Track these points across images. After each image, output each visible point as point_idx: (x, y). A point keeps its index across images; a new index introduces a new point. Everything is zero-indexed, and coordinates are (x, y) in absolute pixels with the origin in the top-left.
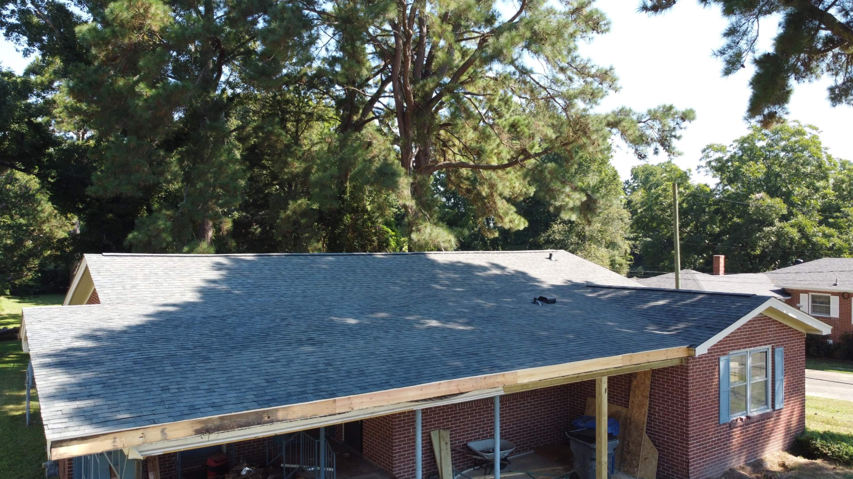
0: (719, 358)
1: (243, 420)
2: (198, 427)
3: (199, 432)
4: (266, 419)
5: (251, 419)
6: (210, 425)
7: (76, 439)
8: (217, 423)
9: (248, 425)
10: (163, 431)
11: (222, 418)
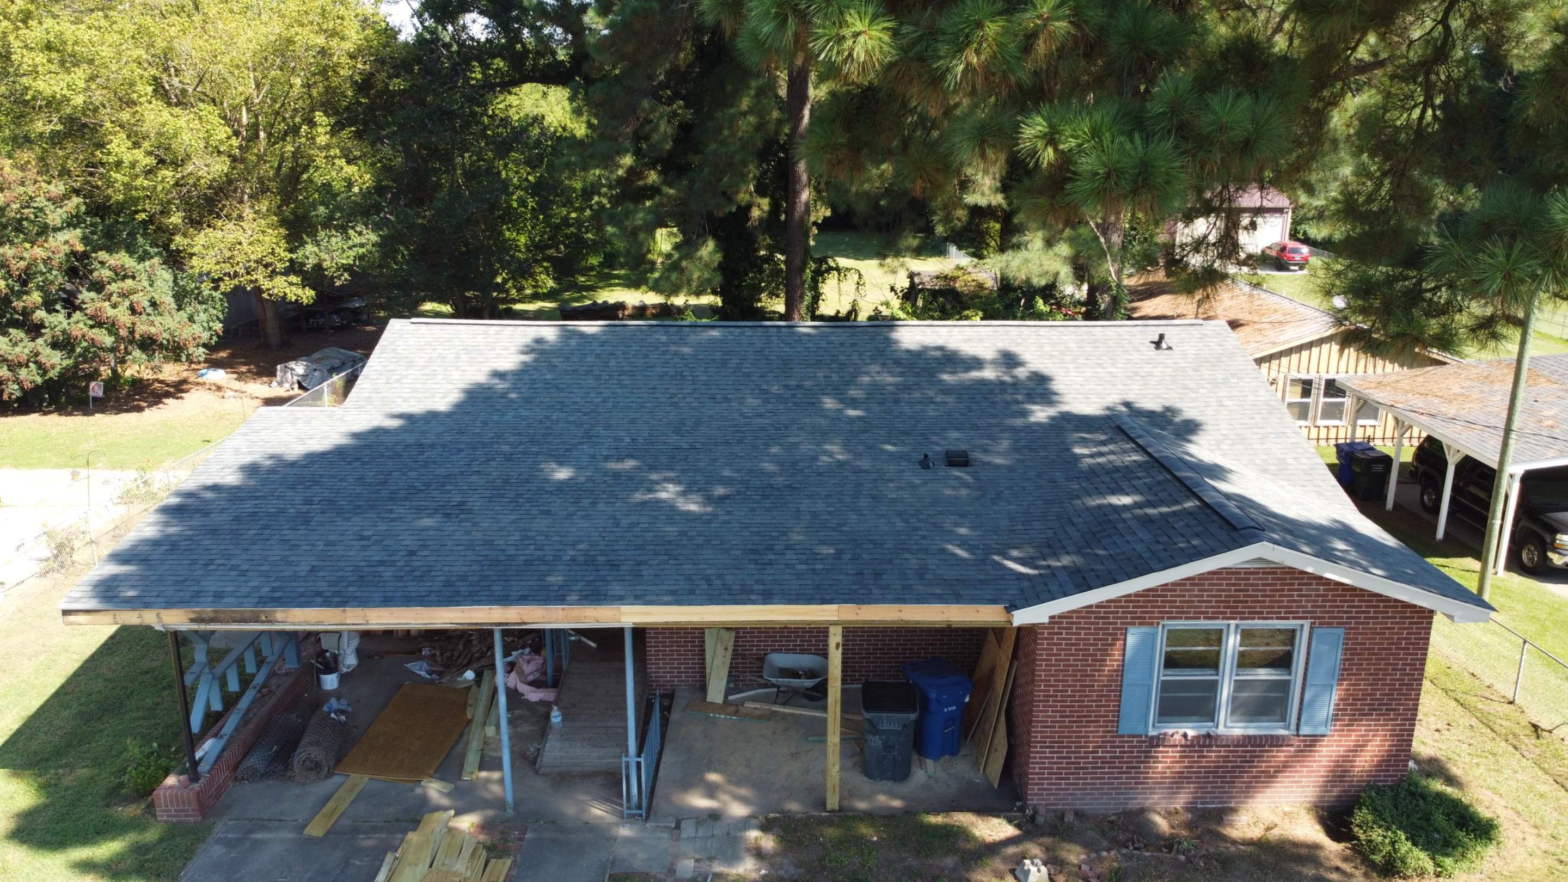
0: (1126, 629)
1: (238, 616)
2: (193, 616)
3: (193, 620)
4: (263, 618)
5: (247, 615)
6: (204, 616)
7: (81, 611)
8: (211, 615)
9: (245, 621)
10: (158, 615)
11: (215, 612)
